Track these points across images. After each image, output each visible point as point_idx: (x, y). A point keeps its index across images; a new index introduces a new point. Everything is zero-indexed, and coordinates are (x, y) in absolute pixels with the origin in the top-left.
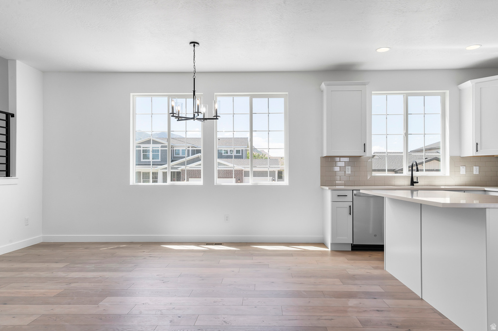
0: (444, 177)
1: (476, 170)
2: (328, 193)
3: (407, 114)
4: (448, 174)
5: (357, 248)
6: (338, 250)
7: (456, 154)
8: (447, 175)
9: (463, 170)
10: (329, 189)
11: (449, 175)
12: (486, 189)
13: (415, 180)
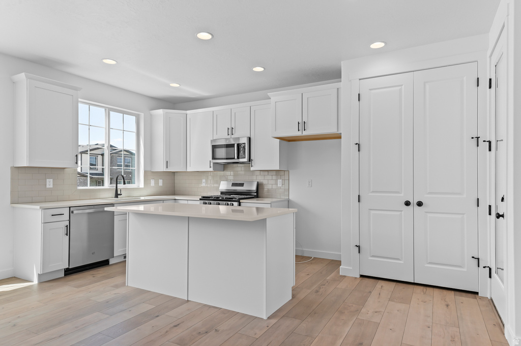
0: (138, 189)
1: (161, 182)
3: (109, 128)
4: (142, 185)
5: (71, 272)
7: (148, 169)
8: (140, 187)
9: (152, 183)
10: (40, 208)
11: (143, 187)
12: (177, 197)
13: (119, 193)
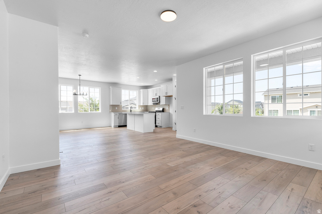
1: (143, 108)
2: (113, 114)
3: (129, 95)
5: (119, 126)
6: (115, 127)
9: (141, 108)
11: (138, 109)
13: (131, 111)
